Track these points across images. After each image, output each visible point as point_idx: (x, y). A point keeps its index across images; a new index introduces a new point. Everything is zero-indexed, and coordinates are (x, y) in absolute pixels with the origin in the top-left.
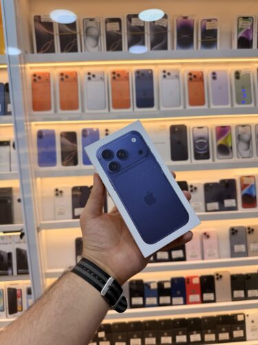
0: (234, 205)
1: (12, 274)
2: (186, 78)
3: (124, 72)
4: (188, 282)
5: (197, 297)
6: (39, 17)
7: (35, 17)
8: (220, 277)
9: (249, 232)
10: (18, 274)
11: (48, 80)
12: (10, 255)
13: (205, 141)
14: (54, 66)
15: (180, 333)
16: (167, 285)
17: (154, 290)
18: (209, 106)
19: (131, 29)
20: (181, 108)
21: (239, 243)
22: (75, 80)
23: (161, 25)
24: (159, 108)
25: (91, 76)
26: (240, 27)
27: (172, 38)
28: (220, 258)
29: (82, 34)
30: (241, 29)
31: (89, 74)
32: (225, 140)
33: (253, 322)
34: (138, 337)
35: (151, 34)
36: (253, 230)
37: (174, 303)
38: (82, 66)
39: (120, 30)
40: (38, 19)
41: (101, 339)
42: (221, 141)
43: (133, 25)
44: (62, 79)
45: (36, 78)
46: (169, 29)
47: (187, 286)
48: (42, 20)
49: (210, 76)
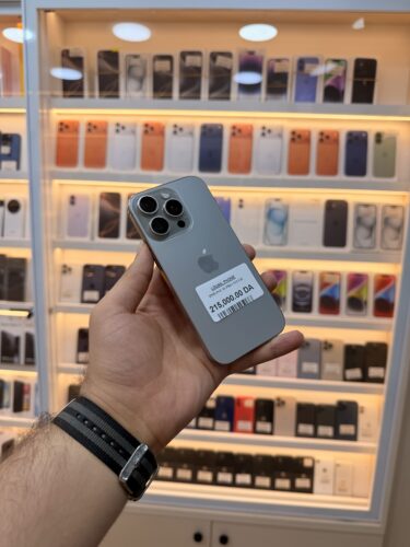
1: (19, 363)
4: (238, 405)
5: (248, 425)
6: (67, 51)
7: (63, 51)
8: (281, 403)
9: (326, 348)
10: (26, 363)
12: (17, 339)
16: (211, 405)
19: (184, 70)
21: (310, 360)
22: (105, 131)
30: (330, 75)
31: (118, 124)
33: (325, 470)
36: (331, 346)
37: (217, 428)
39: (171, 71)
43: (187, 64)
44: (89, 130)
45: (63, 127)
48: (71, 55)
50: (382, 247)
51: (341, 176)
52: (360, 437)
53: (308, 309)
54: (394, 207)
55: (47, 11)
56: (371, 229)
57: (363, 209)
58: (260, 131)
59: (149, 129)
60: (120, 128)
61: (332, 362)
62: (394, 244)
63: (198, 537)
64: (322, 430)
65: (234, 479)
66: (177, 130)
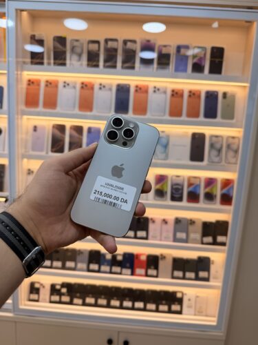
4: (137, 258)
5: (142, 271)
6: (34, 36)
7: (31, 36)
8: (163, 257)
9: (191, 224)
14: (42, 75)
16: (119, 258)
17: (108, 260)
19: (107, 50)
21: (181, 231)
22: (57, 86)
23: (131, 48)
30: (196, 57)
33: (189, 300)
34: (92, 297)
35: (122, 56)
36: (194, 222)
37: (123, 273)
39: (99, 50)
41: (63, 294)
43: (109, 46)
44: (47, 85)
45: (30, 82)
47: (136, 261)
48: (36, 38)
50: (226, 162)
51: (202, 118)
52: (211, 279)
53: (180, 199)
54: (233, 138)
55: (22, 10)
56: (219, 151)
57: (214, 139)
58: (153, 89)
59: (84, 86)
60: (66, 84)
61: (195, 232)
62: (233, 160)
63: (110, 342)
64: (188, 275)
65: (133, 305)
66: (102, 87)
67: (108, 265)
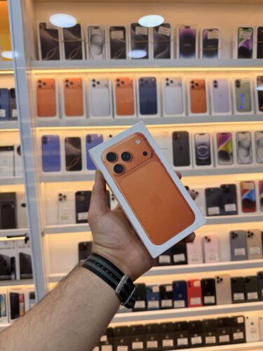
0: (234, 209)
1: (16, 278)
2: (189, 85)
3: (128, 79)
4: (190, 286)
5: (198, 300)
6: (44, 24)
7: (40, 24)
8: (220, 280)
9: (249, 236)
10: (21, 278)
11: (53, 87)
12: (13, 259)
13: (206, 147)
14: (59, 72)
15: (182, 336)
16: (169, 289)
17: (156, 293)
18: (210, 114)
19: (135, 38)
20: (183, 115)
21: (239, 247)
22: (80, 86)
23: (164, 34)
24: (162, 115)
25: (95, 83)
26: (240, 37)
27: (174, 47)
28: (220, 261)
29: (87, 41)
30: (242, 39)
31: (94, 81)
32: (226, 146)
33: (252, 324)
34: (140, 341)
35: (154, 43)
36: (252, 234)
37: (175, 306)
38: (86, 73)
39: (124, 39)
40: (43, 26)
41: (104, 343)
42: (222, 148)
43: (137, 33)
44: (67, 86)
45: (41, 85)
46: (172, 38)
47: (188, 288)
48: (47, 28)
49: (212, 85)
61: (254, 246)
64: (251, 295)
67: (156, 300)
